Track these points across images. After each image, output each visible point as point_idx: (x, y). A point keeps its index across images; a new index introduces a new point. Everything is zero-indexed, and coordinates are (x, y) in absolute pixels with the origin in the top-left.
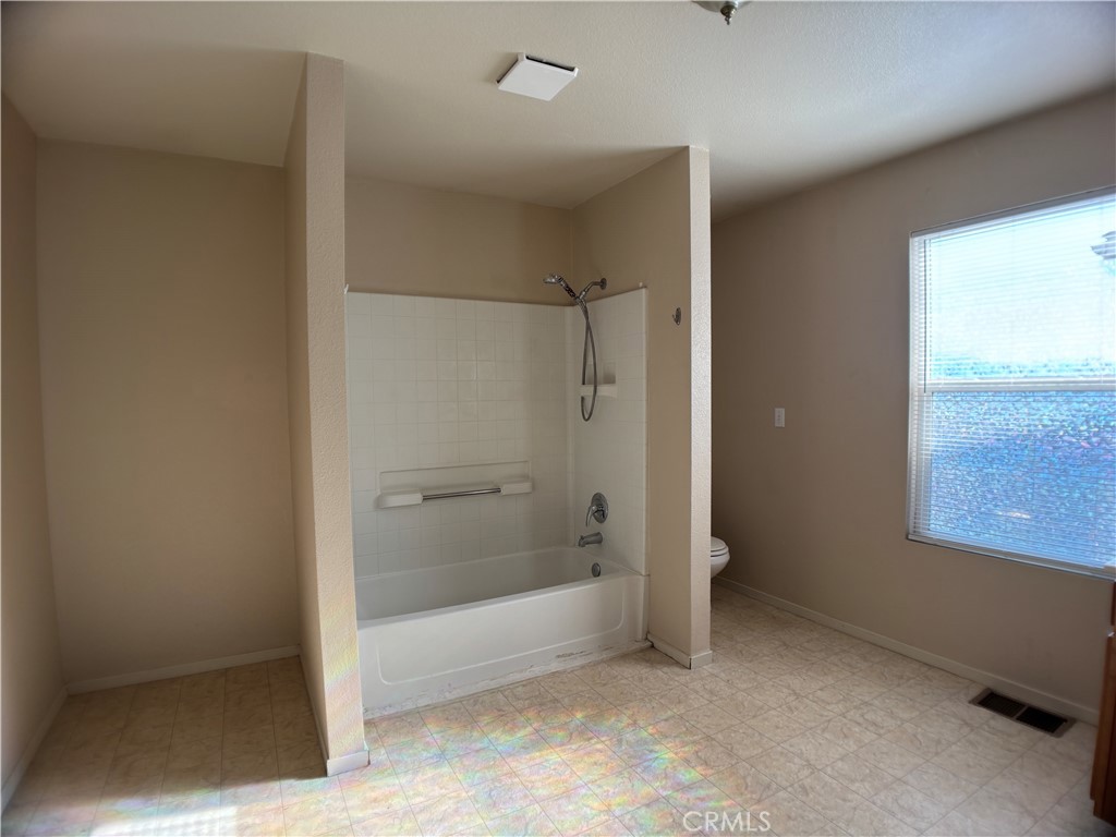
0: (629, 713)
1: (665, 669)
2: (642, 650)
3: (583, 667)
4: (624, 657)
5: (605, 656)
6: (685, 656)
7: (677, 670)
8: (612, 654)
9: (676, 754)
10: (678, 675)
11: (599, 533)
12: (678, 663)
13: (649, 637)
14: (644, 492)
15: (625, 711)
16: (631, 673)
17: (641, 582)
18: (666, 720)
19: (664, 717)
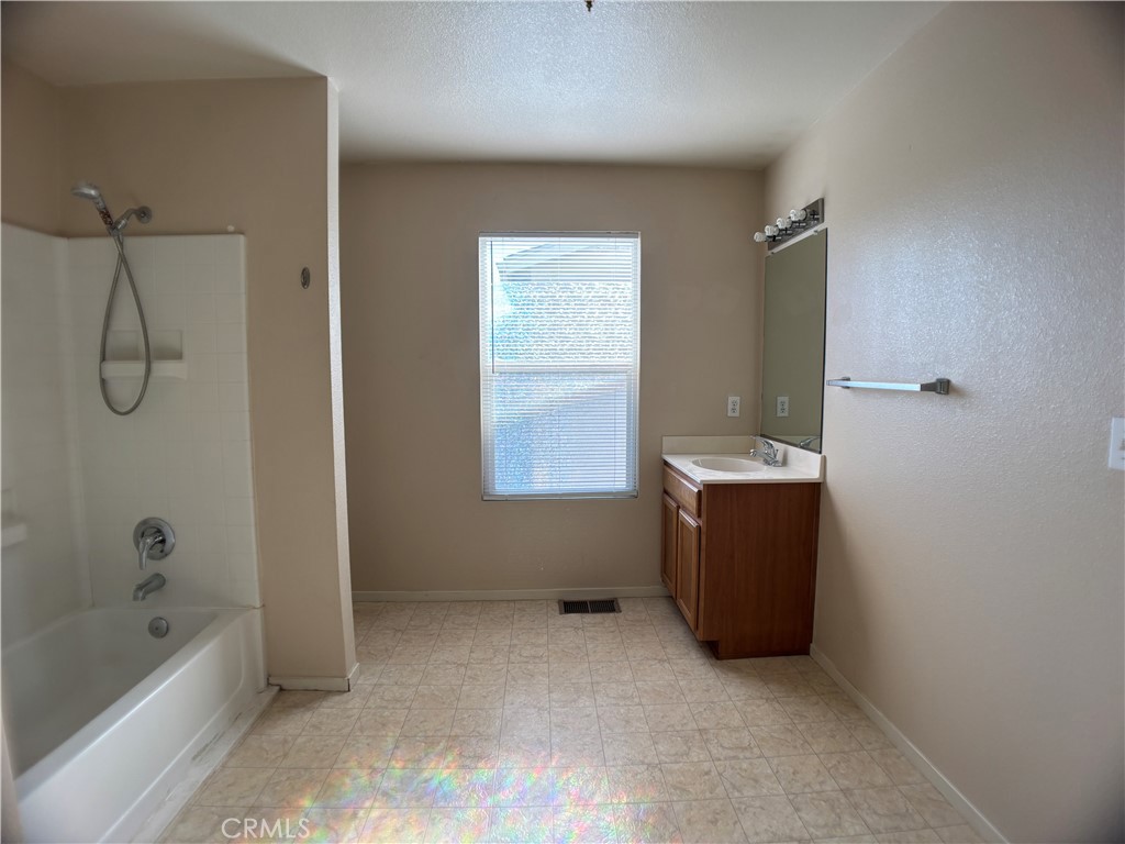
0: (353, 763)
1: (324, 704)
2: (275, 700)
3: (231, 754)
4: (266, 716)
5: (244, 728)
6: (340, 680)
7: (337, 698)
8: (251, 721)
9: (448, 767)
10: (347, 702)
11: (158, 575)
12: (329, 693)
13: (272, 681)
14: (251, 501)
15: (347, 765)
16: (295, 727)
17: (258, 614)
18: (396, 747)
19: (391, 747)
